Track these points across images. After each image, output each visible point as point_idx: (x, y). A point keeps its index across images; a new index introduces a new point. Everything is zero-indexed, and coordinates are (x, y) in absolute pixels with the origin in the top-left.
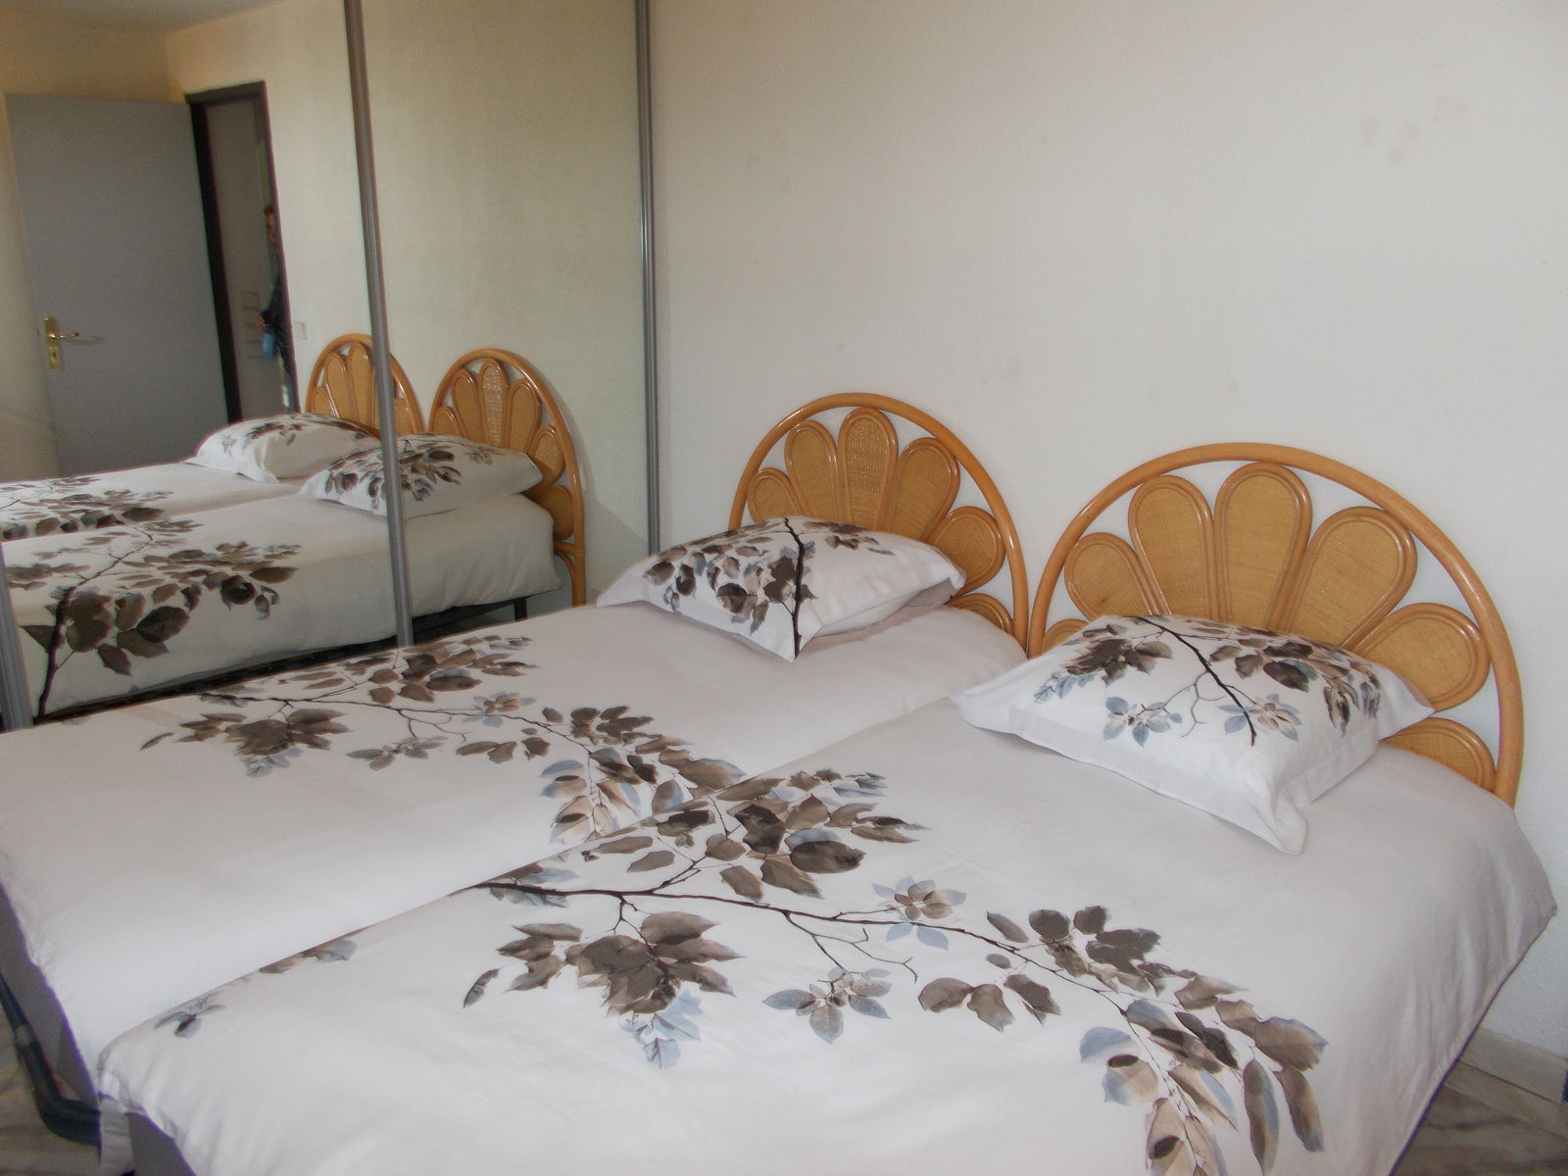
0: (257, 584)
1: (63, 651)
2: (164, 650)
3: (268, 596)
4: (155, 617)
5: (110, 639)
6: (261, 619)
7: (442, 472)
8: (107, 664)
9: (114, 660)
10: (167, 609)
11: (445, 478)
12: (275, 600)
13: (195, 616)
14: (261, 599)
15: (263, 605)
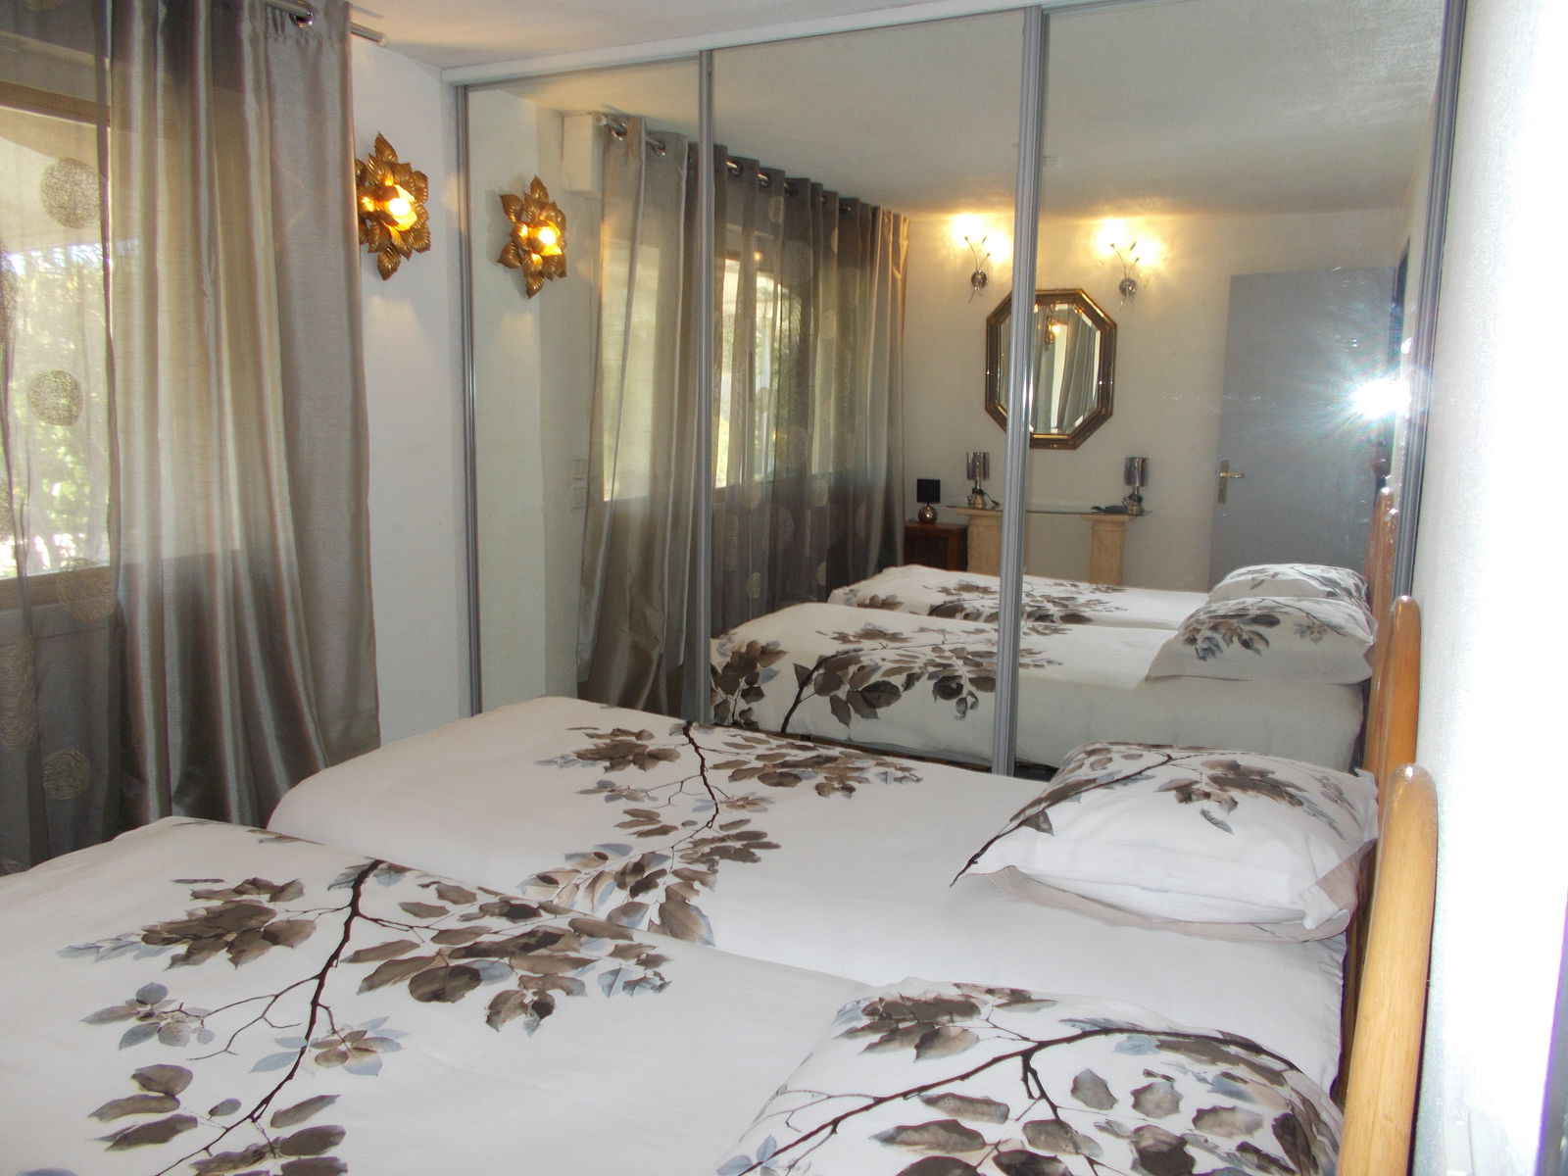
0: (968, 687)
1: (809, 690)
2: (875, 716)
3: (970, 700)
4: (877, 686)
5: (842, 693)
6: (956, 717)
7: (1245, 637)
8: (834, 711)
9: (840, 710)
10: (888, 684)
11: (1246, 644)
12: (974, 706)
13: (906, 696)
14: (964, 700)
15: (962, 707)
